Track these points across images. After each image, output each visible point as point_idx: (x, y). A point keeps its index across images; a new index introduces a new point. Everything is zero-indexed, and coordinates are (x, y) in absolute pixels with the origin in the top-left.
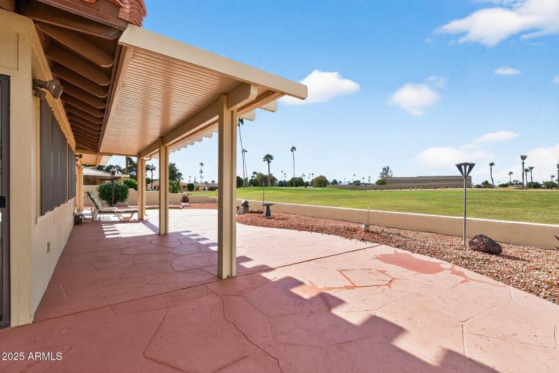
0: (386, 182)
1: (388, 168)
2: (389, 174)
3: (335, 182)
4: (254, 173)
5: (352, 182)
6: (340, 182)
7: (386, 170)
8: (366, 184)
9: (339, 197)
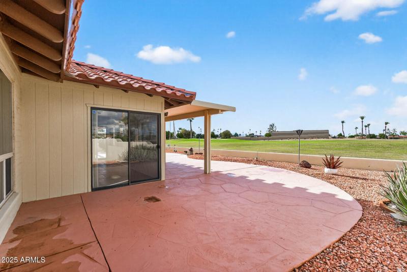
0: (271, 135)
1: (273, 125)
2: (274, 129)
3: (236, 135)
4: (180, 129)
5: (248, 134)
6: (240, 135)
7: (272, 126)
8: (258, 136)
9: (240, 145)
